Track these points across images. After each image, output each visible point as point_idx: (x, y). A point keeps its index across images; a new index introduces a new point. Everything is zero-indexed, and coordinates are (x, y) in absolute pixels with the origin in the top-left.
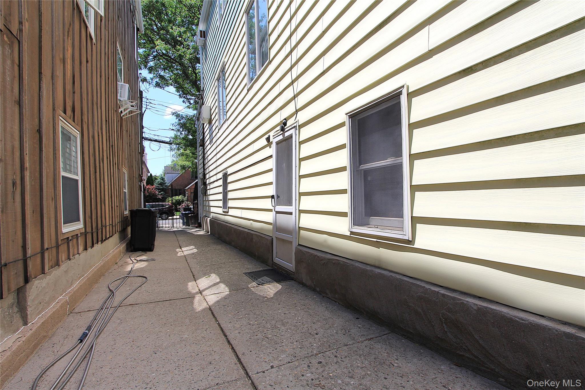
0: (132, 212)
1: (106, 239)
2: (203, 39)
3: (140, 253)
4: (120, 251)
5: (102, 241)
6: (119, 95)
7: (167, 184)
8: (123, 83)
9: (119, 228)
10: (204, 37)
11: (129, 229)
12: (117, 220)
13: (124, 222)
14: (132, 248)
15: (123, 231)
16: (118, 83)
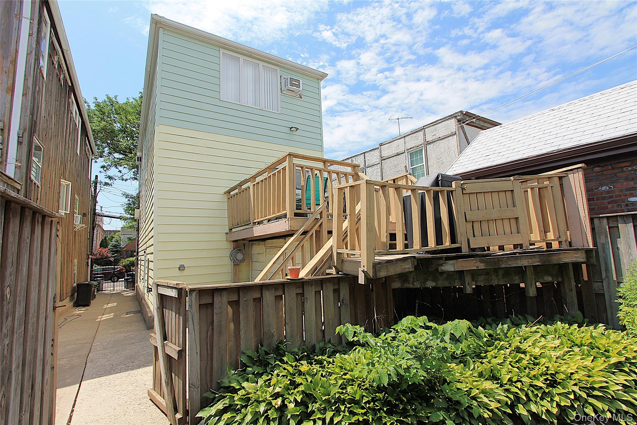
0: (78, 285)
1: (64, 300)
2: (139, 162)
3: (82, 307)
4: (70, 306)
5: (62, 301)
6: (74, 221)
7: (121, 246)
8: (77, 215)
9: (70, 294)
10: (140, 161)
11: (76, 294)
12: (69, 290)
13: (73, 290)
14: (77, 305)
15: (72, 295)
16: (75, 215)
